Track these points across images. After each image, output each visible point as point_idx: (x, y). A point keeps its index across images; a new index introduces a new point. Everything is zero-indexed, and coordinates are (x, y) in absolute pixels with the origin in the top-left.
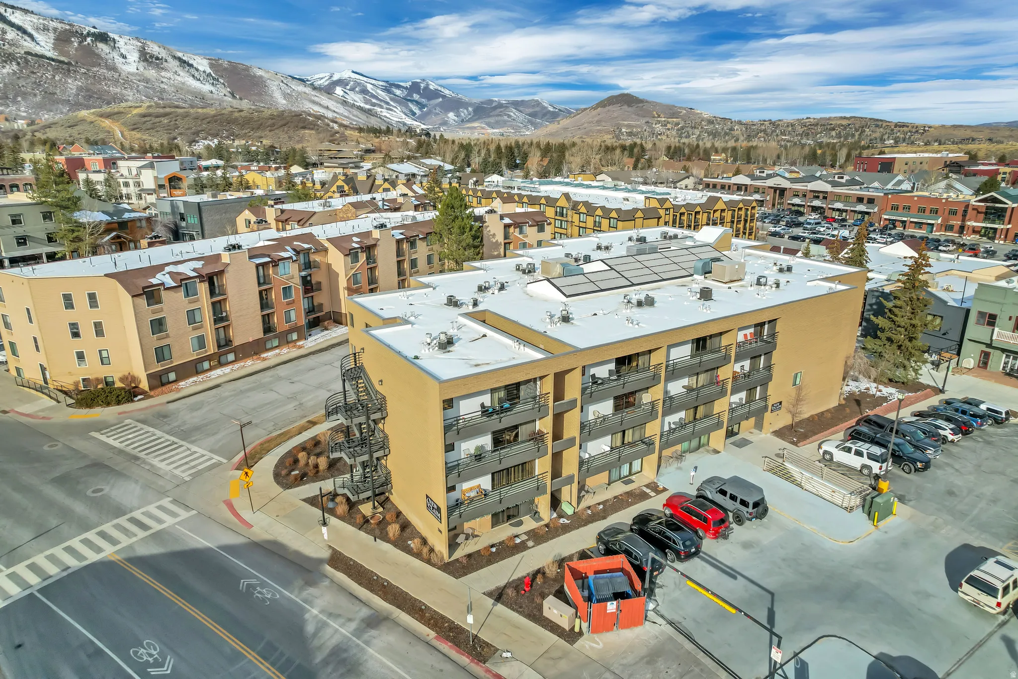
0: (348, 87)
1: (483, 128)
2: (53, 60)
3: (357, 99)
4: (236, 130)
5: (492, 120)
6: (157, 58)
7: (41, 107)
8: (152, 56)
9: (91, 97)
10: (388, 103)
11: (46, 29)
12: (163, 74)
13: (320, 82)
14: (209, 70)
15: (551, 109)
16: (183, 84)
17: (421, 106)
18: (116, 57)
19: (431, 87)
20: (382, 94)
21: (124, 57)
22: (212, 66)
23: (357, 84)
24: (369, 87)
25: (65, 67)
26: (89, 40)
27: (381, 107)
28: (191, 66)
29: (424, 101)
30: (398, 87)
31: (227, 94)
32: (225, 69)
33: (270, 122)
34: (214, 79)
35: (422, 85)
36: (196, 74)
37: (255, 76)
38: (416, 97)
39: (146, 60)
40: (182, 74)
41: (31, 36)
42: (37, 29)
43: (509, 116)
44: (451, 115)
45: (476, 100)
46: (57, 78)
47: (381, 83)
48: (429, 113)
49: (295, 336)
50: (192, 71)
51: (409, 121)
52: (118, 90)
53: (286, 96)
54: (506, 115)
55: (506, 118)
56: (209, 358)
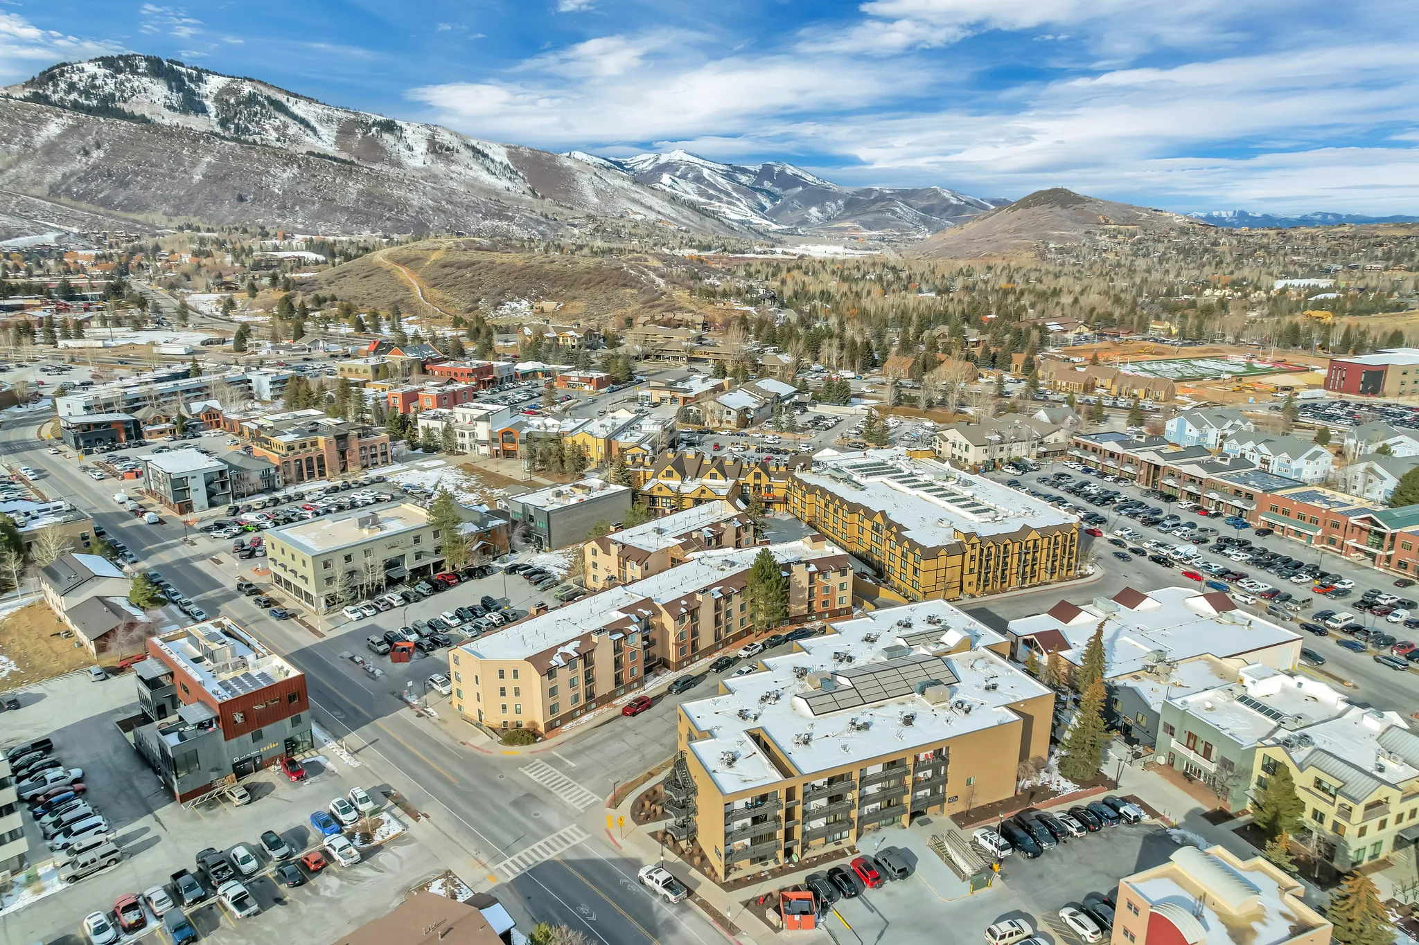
0: (678, 173)
1: (856, 229)
2: (335, 159)
3: (688, 191)
4: (546, 287)
5: (869, 218)
6: (448, 149)
7: (318, 216)
8: (441, 147)
9: (372, 202)
10: (729, 195)
11: (329, 120)
12: (453, 167)
13: (641, 166)
14: (506, 161)
15: (954, 201)
16: (475, 179)
17: (773, 197)
18: (402, 149)
19: (789, 172)
20: (722, 182)
21: (410, 149)
22: (510, 155)
23: (690, 167)
24: (706, 172)
25: (347, 169)
26: (374, 129)
27: (720, 200)
28: (485, 156)
29: (777, 190)
30: (744, 171)
31: (528, 192)
32: (527, 159)
33: (586, 277)
34: (511, 172)
35: (777, 169)
36: (492, 167)
37: (561, 168)
38: (767, 185)
39: (434, 152)
40: (475, 167)
41: (314, 130)
42: (321, 121)
43: (894, 213)
44: (814, 211)
45: (848, 190)
46: (338, 181)
47: (721, 167)
48: (784, 207)
49: (635, 685)
50: (487, 163)
51: (756, 220)
52: (402, 193)
53: (599, 192)
54: (889, 210)
55: (889, 215)
56: (580, 708)
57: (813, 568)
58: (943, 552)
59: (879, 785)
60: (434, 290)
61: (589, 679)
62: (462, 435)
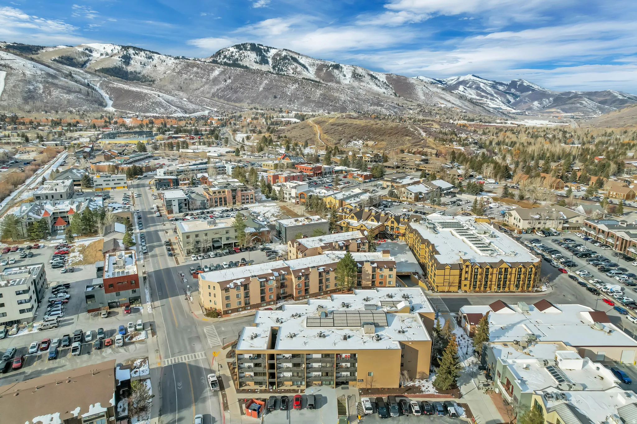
0: (468, 85)
1: (558, 112)
2: (313, 81)
3: (472, 94)
4: (371, 135)
5: (567, 107)
6: (360, 76)
7: (303, 104)
8: (357, 75)
9: (325, 98)
10: (492, 95)
11: (314, 65)
12: (362, 84)
13: (450, 82)
14: (385, 81)
15: (620, 97)
16: (370, 89)
17: (515, 96)
18: (341, 76)
19: (525, 84)
20: (489, 89)
21: (345, 76)
22: (387, 78)
23: (474, 83)
24: (482, 85)
25: (317, 84)
26: (331, 68)
27: (487, 98)
28: (376, 78)
29: (518, 93)
30: (501, 84)
31: (393, 94)
32: (394, 80)
33: (390, 131)
34: (387, 85)
35: (519, 83)
36: (378, 84)
37: (409, 83)
38: (513, 90)
39: (355, 77)
40: (371, 83)
41: (307, 69)
42: (310, 65)
43: (581, 104)
44: (536, 103)
45: (558, 91)
46: (313, 90)
47: (490, 82)
48: (521, 101)
49: (272, 303)
50: (377, 81)
51: (504, 107)
52: (337, 95)
53: (425, 94)
54: (578, 103)
55: (578, 105)
57: (375, 265)
58: (448, 267)
59: (320, 364)
60: (325, 135)
61: (247, 296)
62: (286, 194)
